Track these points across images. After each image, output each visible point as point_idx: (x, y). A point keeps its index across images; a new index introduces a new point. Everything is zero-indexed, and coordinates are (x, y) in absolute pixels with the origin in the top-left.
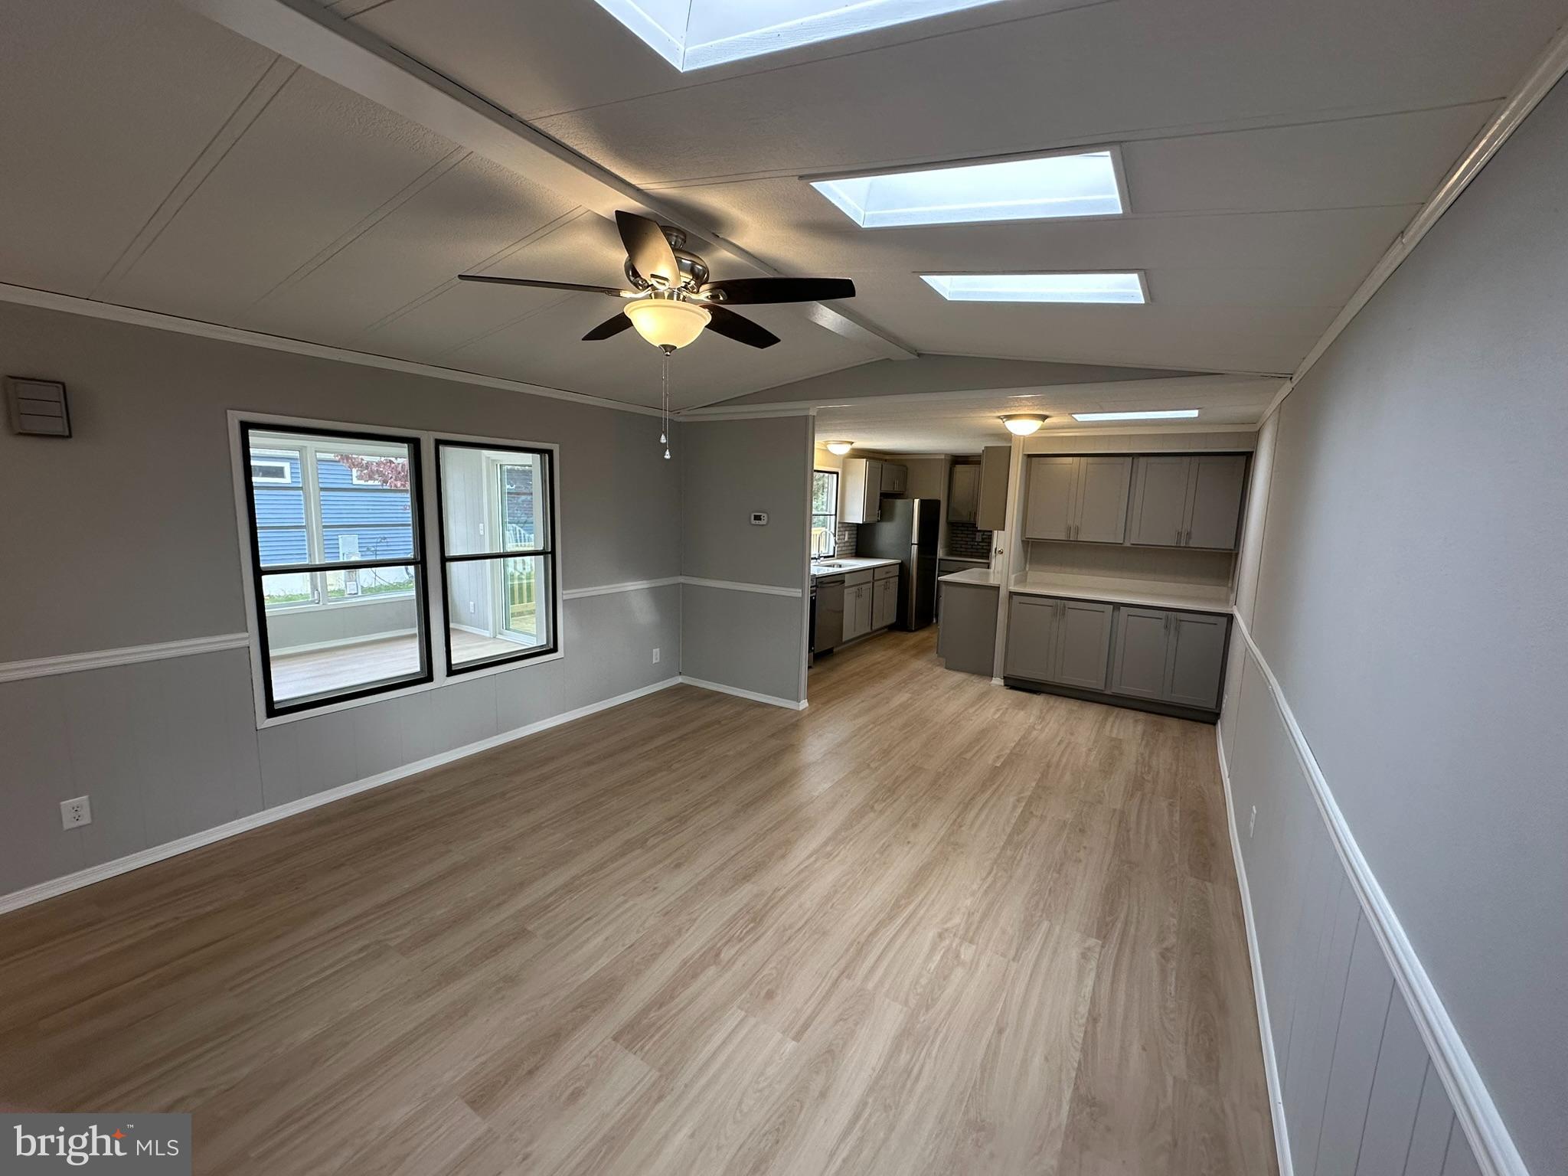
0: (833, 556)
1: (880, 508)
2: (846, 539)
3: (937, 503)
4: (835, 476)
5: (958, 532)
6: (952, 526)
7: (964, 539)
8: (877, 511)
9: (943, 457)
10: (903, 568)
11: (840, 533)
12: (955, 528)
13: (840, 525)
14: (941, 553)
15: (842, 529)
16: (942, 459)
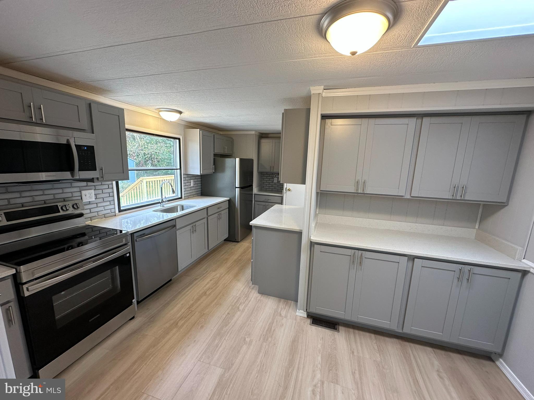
0: (181, 198)
1: (214, 164)
2: (192, 185)
3: (252, 161)
4: (178, 141)
5: (265, 177)
6: (261, 174)
7: (267, 181)
8: (212, 166)
9: (254, 133)
10: (231, 202)
11: (186, 182)
12: (263, 175)
13: (185, 176)
14: (255, 190)
15: (187, 179)
16: (253, 134)
